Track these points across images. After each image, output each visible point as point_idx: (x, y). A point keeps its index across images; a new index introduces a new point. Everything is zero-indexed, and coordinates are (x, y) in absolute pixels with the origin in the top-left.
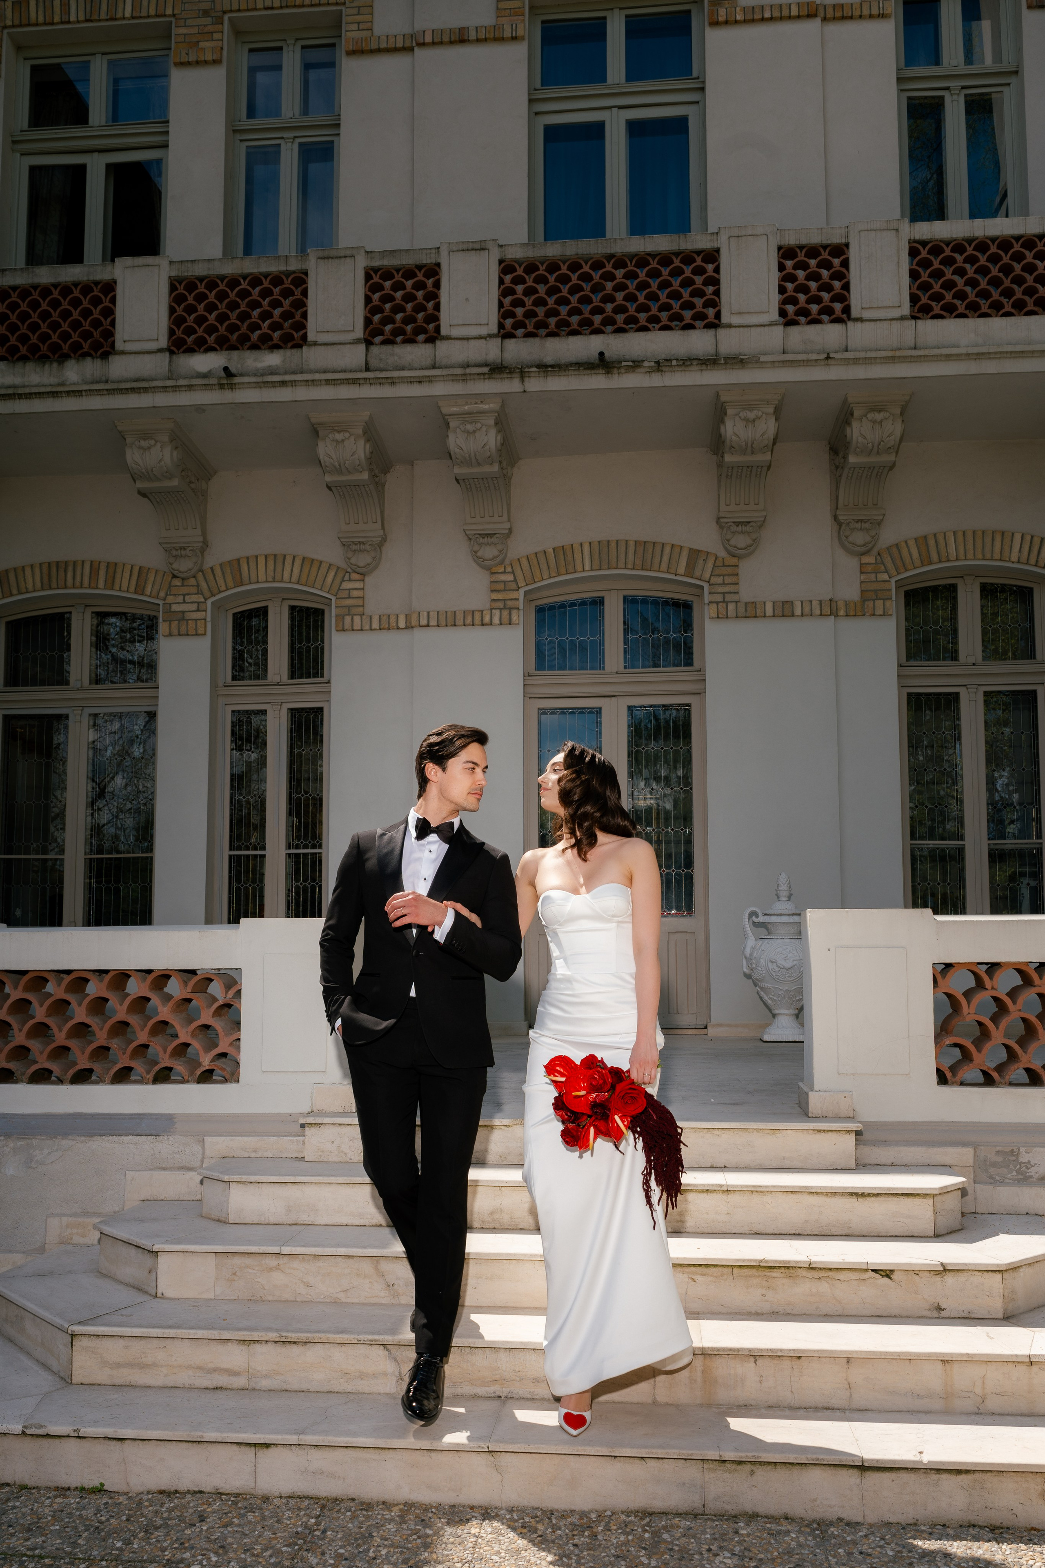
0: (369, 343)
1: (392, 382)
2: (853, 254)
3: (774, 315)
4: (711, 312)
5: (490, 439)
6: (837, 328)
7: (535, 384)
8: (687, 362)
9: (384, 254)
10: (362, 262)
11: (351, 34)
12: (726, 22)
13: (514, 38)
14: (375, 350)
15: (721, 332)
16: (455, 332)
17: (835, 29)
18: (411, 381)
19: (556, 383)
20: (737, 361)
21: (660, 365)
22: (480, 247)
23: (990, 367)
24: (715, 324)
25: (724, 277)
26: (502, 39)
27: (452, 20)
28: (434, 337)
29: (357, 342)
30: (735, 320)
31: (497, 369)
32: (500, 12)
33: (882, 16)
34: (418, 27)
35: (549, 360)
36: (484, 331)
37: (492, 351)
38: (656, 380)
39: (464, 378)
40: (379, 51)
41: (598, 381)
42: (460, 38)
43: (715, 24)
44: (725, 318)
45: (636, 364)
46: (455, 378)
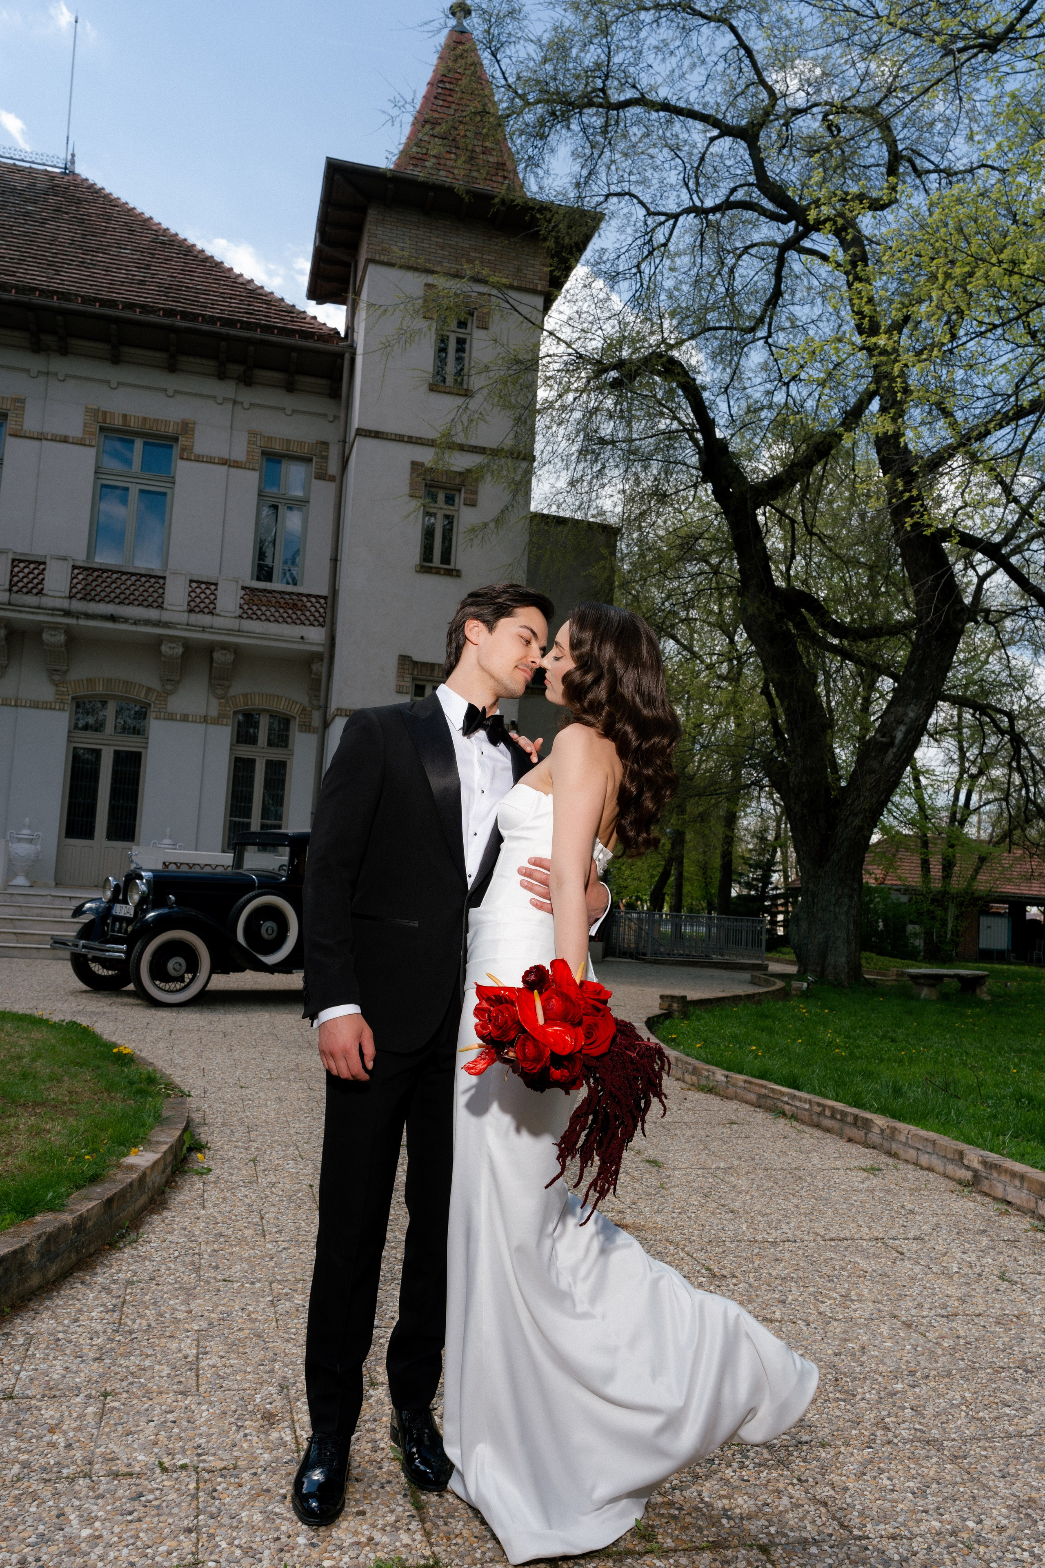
0: (10, 590)
1: (20, 612)
2: (219, 587)
3: (185, 607)
4: (160, 600)
5: (62, 638)
6: (209, 617)
7: (82, 622)
8: (147, 622)
9: (21, 554)
10: (11, 556)
11: (11, 424)
12: (187, 459)
13: (90, 446)
14: (14, 595)
15: (163, 612)
16: (50, 593)
17: (233, 471)
18: (29, 612)
19: (92, 623)
20: (167, 625)
21: (136, 622)
22: (65, 559)
23: (265, 643)
24: (160, 607)
25: (167, 586)
26: (85, 445)
27: (62, 431)
28: (40, 592)
29: (5, 590)
30: (169, 607)
31: (67, 613)
32: (85, 432)
33: (253, 469)
34: (46, 430)
35: (90, 611)
36: (63, 595)
37: (65, 604)
38: (134, 628)
39: (53, 615)
40: (25, 437)
41: (109, 625)
42: (65, 440)
43: (182, 458)
44: (165, 605)
45: (126, 620)
46: (48, 614)
